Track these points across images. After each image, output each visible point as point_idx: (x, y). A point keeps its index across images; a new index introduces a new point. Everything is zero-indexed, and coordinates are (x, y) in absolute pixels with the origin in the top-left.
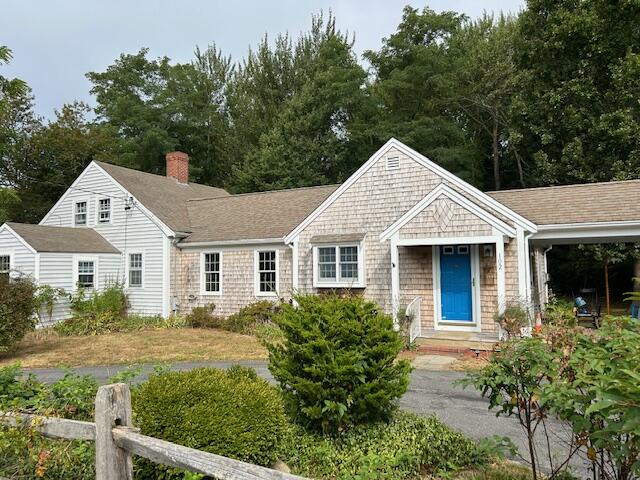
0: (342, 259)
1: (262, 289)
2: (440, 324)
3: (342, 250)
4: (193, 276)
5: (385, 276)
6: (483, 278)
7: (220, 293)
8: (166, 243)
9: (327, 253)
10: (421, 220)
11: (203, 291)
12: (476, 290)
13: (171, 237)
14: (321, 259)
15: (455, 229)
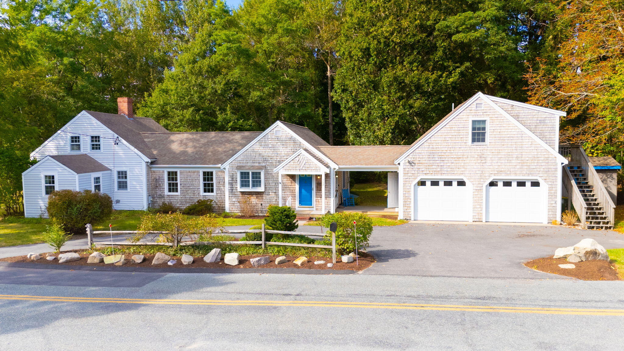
0: (253, 178)
1: (205, 191)
2: (298, 207)
3: (253, 173)
4: (160, 184)
5: (274, 186)
6: (317, 187)
7: (178, 193)
8: (144, 165)
9: (244, 175)
10: (292, 164)
11: (166, 192)
12: (314, 192)
13: (147, 162)
14: (242, 177)
15: (306, 168)
